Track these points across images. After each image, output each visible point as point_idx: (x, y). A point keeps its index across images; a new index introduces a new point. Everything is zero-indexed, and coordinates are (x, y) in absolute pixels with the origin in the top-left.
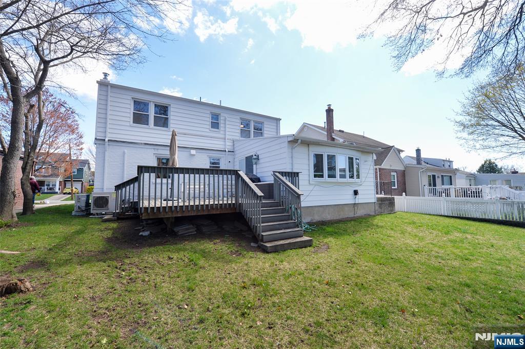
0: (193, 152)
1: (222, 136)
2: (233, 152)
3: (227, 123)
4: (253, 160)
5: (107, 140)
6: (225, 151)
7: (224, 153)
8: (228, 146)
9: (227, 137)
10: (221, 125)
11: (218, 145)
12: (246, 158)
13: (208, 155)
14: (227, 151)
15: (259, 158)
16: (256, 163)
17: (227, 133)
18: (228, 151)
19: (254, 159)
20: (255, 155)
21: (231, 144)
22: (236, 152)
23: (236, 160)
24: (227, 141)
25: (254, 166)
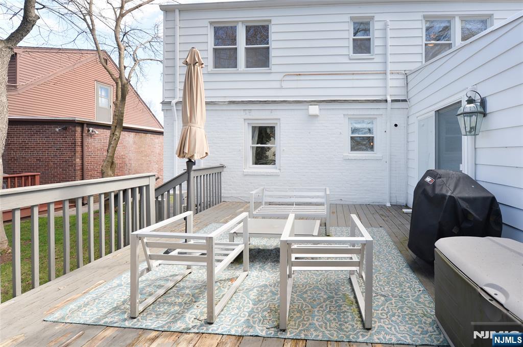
0: (314, 109)
1: (379, 67)
2: (405, 101)
3: (390, 34)
4: (461, 120)
5: (174, 102)
6: (386, 101)
7: (382, 105)
8: (394, 88)
9: (390, 67)
10: (376, 43)
11: (370, 88)
12: (437, 112)
13: (346, 112)
14: (389, 99)
15: (488, 110)
16: (473, 131)
17: (390, 59)
18: (393, 101)
19: (465, 114)
20: (470, 101)
21: (401, 83)
22: (413, 101)
23: (412, 119)
24: (389, 76)
25: (466, 141)
